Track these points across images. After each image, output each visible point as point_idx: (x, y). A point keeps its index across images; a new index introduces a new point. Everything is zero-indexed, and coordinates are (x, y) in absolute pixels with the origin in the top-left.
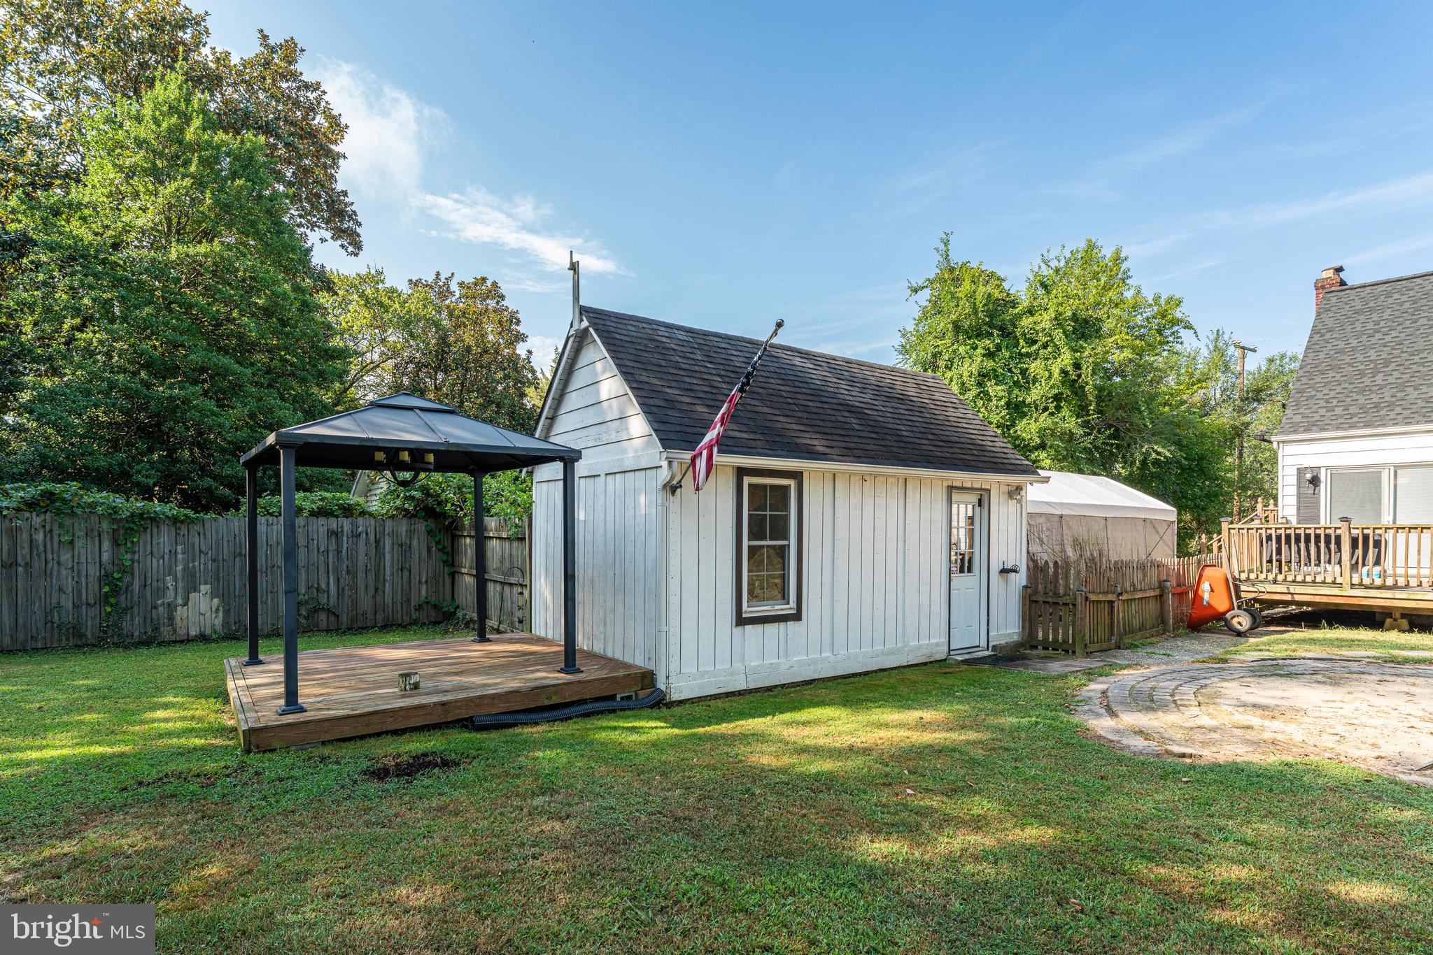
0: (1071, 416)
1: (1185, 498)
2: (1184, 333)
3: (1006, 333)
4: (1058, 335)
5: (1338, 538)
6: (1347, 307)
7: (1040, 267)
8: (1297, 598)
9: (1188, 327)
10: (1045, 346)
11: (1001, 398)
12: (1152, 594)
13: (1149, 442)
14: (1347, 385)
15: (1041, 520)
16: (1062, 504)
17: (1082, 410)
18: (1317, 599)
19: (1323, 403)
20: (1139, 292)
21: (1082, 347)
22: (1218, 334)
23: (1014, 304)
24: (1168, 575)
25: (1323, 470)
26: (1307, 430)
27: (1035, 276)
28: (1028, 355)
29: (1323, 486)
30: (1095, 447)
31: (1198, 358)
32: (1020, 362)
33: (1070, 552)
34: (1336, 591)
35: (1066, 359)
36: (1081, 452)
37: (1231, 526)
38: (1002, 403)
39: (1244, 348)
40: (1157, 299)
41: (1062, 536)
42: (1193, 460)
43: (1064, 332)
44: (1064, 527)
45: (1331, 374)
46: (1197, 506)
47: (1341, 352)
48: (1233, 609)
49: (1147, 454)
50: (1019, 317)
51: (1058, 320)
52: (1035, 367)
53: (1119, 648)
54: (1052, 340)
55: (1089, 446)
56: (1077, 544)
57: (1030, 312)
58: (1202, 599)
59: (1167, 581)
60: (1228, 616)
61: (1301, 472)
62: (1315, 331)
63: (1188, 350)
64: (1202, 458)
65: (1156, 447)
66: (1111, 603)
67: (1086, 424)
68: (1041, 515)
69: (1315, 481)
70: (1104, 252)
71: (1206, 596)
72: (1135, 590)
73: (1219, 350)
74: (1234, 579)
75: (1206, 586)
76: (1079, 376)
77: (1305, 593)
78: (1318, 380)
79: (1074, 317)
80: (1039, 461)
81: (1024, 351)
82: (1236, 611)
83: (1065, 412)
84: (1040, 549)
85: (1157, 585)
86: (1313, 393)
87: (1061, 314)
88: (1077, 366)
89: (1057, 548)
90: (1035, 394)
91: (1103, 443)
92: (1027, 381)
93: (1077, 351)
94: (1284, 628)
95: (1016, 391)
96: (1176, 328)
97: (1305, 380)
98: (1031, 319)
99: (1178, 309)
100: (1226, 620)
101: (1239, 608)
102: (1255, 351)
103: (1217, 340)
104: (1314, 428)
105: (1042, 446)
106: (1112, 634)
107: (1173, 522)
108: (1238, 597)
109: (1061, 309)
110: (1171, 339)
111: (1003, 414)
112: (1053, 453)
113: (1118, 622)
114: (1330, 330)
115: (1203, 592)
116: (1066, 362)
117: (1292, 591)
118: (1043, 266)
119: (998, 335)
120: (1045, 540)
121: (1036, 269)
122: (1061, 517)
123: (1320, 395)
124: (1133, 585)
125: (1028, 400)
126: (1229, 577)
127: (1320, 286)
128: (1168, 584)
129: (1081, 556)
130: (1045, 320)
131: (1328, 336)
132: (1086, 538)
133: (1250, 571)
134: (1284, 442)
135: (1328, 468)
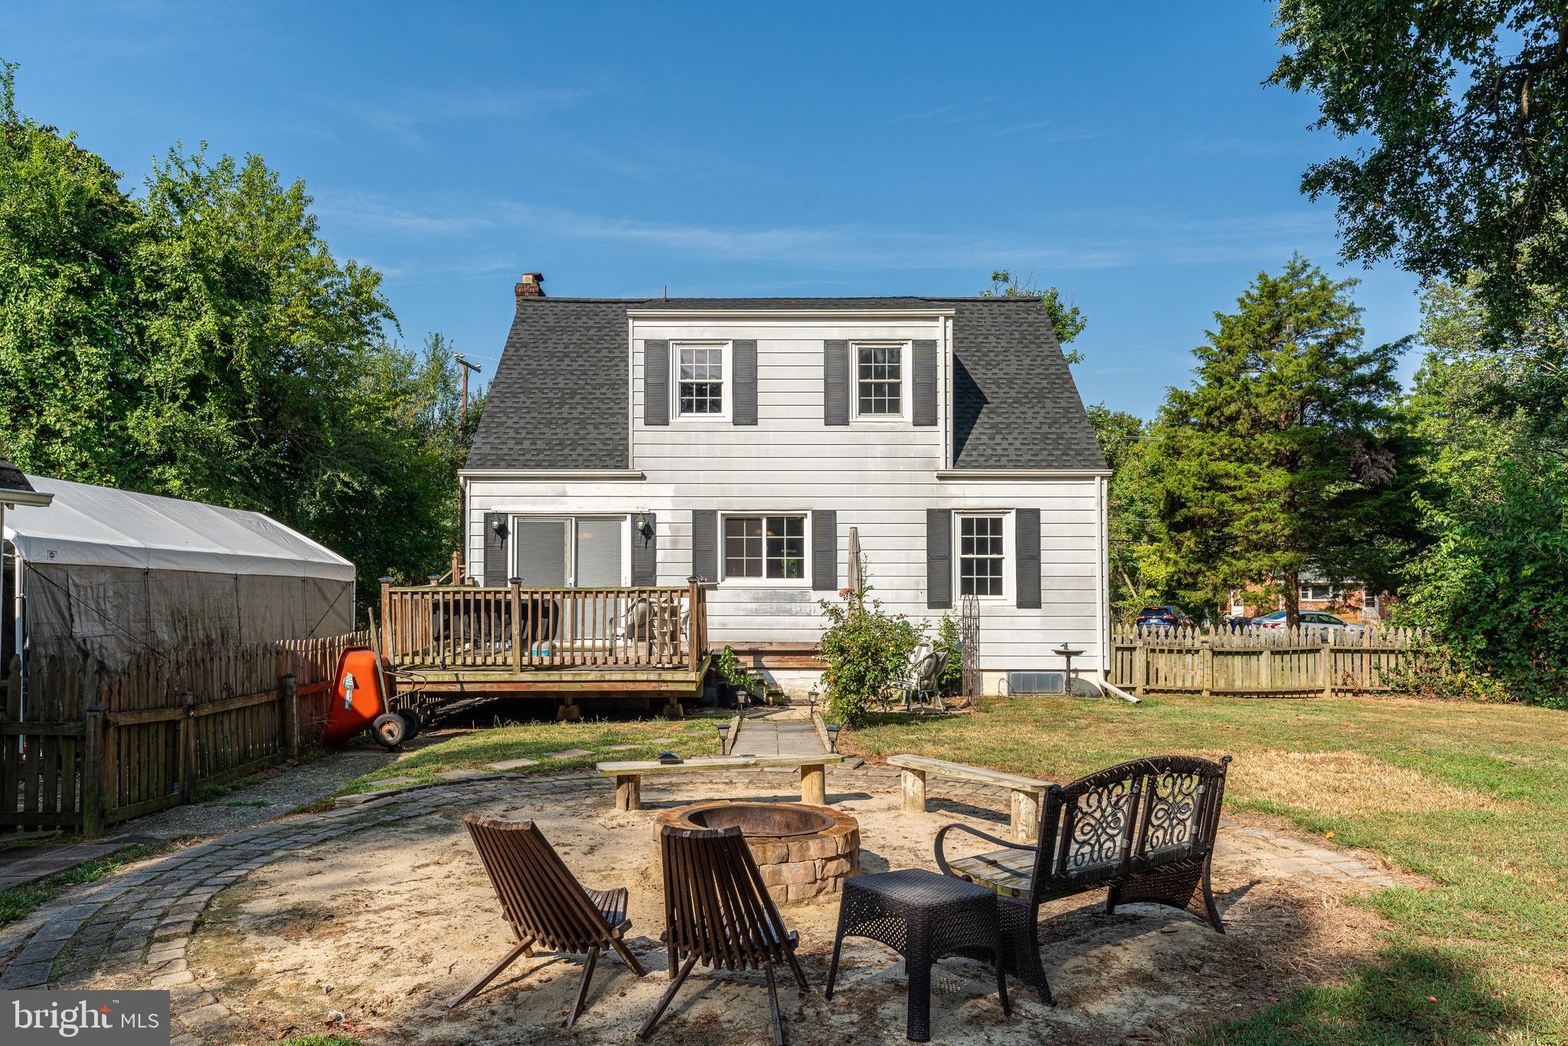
0: (220, 415)
1: (392, 550)
2: (384, 323)
3: (112, 259)
4: (196, 280)
5: (508, 604)
6: (542, 321)
7: (168, 167)
8: (468, 688)
9: (390, 316)
10: (178, 296)
11: (96, 369)
12: (264, 699)
13: (334, 467)
14: (535, 414)
15: (103, 578)
16: (148, 552)
17: (236, 407)
18: (488, 688)
19: (512, 433)
20: (325, 251)
21: (233, 308)
22: (437, 340)
23: (130, 218)
24: (295, 667)
25: (510, 518)
26: (495, 466)
27: (162, 180)
28: (152, 305)
29: (510, 537)
30: (254, 467)
31: (414, 366)
32: (136, 315)
33: (164, 634)
34: (506, 676)
35: (208, 322)
36: (234, 474)
37: (393, 590)
38: (99, 376)
39: (467, 365)
40: (350, 269)
41: (148, 605)
42: (402, 500)
43: (207, 280)
44: (154, 591)
45: (523, 398)
46: (406, 563)
47: (533, 373)
48: (384, 712)
49: (331, 483)
50: (136, 238)
51: (196, 256)
52: (158, 326)
53: (189, 803)
54: (186, 289)
55: (246, 464)
56: (178, 619)
57: (154, 235)
58: (343, 700)
59: (290, 676)
60: (376, 723)
61: (488, 517)
62: (510, 344)
63: (402, 353)
64: (413, 497)
65: (342, 475)
66: (172, 725)
67: (242, 430)
68: (102, 569)
69: (502, 531)
70: (280, 183)
71: (348, 696)
72: (231, 695)
73: (438, 361)
74: (387, 666)
75: (348, 680)
76: (230, 356)
77: (474, 680)
78: (509, 404)
79: (227, 263)
80: (165, 482)
81: (142, 296)
82: (388, 715)
83: (210, 407)
84: (98, 629)
85: (274, 682)
86: (504, 419)
87: (201, 250)
88: (226, 337)
89: (137, 628)
90: (157, 372)
91: (267, 462)
92: (149, 350)
93: (225, 314)
94: (455, 731)
95: (127, 362)
96: (374, 314)
97: (497, 402)
98: (153, 248)
99: (376, 288)
100: (374, 729)
101: (393, 709)
102: (479, 371)
103: (436, 346)
104: (502, 463)
105: (169, 458)
106: (175, 779)
107: (348, 583)
108: (392, 691)
109: (201, 242)
110: (369, 328)
111: (100, 396)
112: (187, 470)
113: (187, 755)
114: (525, 346)
115: (345, 689)
116: (209, 326)
117: (461, 679)
118: (174, 167)
119: (96, 261)
120: (111, 614)
121: (163, 170)
122: (146, 572)
123: (510, 423)
124: (227, 687)
125: (150, 380)
126: (378, 663)
127: (520, 292)
128: (292, 680)
129: (185, 638)
130: (176, 254)
131: (522, 352)
132: (197, 608)
133: (415, 654)
134: (472, 478)
135: (516, 515)
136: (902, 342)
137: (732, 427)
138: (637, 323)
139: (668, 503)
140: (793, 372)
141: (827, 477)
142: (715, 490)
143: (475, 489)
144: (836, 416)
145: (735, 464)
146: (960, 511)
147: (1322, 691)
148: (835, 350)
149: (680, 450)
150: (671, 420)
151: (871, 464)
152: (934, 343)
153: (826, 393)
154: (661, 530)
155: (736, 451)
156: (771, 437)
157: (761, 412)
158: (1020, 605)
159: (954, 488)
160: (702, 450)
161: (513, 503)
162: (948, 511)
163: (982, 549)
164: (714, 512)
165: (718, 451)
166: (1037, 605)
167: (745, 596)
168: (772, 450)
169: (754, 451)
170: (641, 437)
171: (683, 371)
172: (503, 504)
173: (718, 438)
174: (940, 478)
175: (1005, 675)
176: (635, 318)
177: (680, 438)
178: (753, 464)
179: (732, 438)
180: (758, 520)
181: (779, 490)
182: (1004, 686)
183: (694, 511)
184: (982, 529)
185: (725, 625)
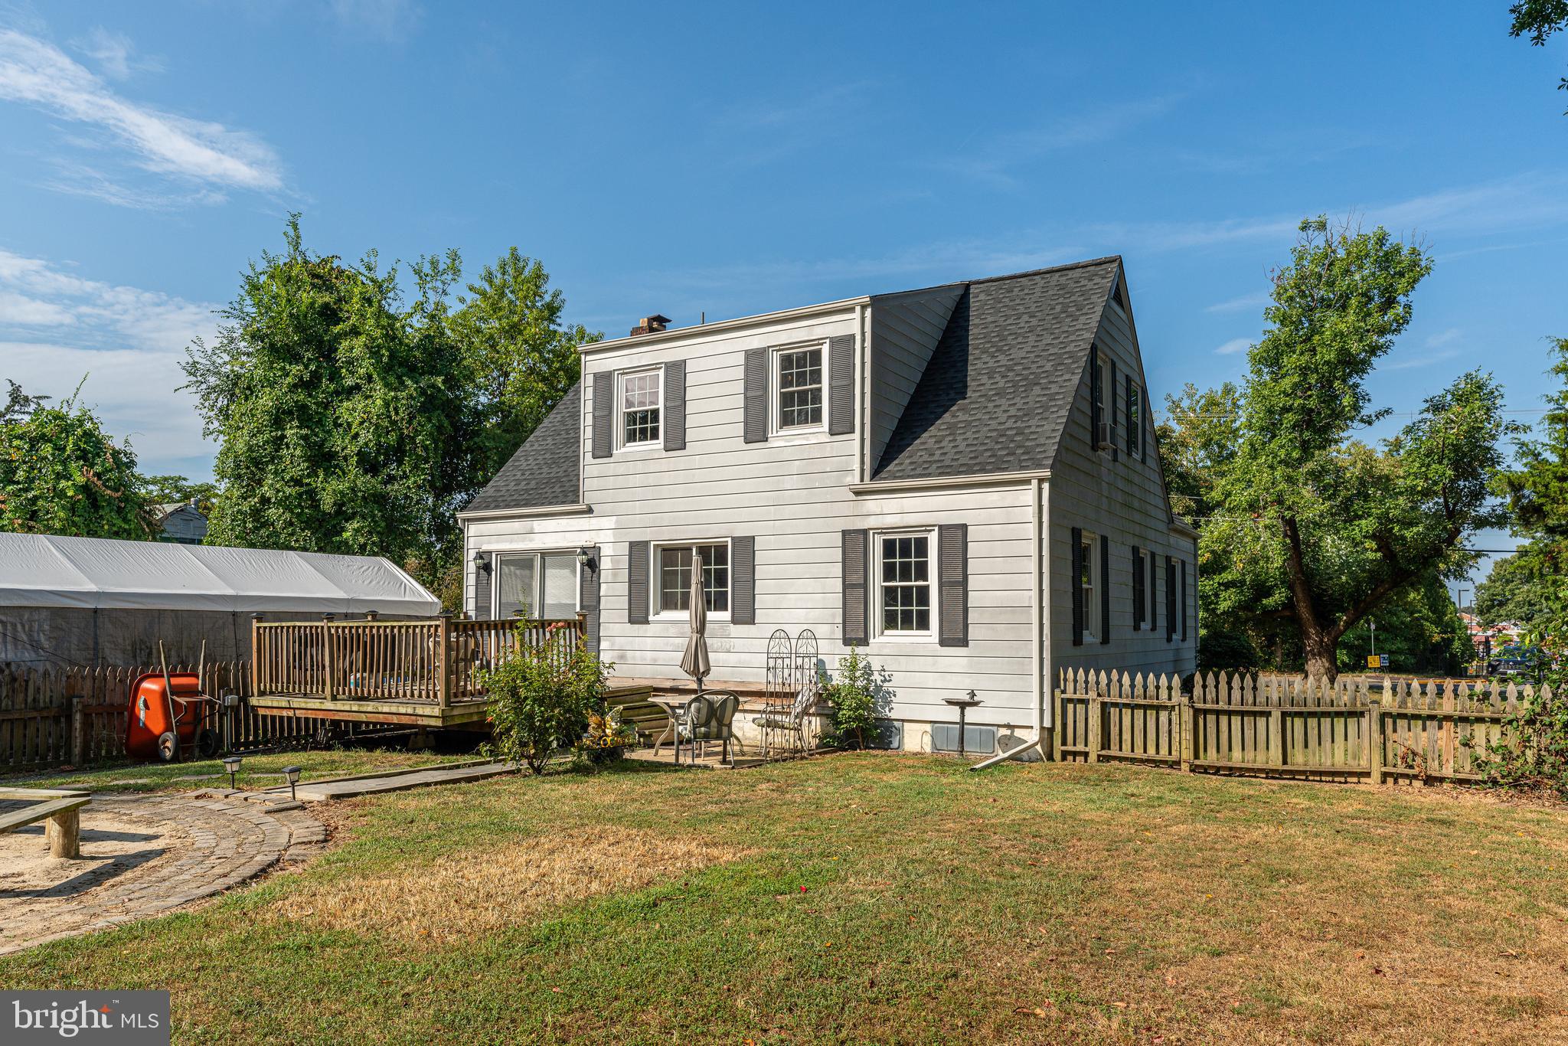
4: (368, 365)
10: (369, 380)
14: (548, 455)
19: (519, 475)
25: (495, 556)
26: (487, 507)
28: (358, 389)
29: (493, 573)
45: (549, 440)
52: (346, 407)
58: (139, 719)
59: (77, 697)
60: (161, 740)
69: (487, 568)
71: (142, 715)
78: (536, 447)
81: (348, 383)
86: (522, 462)
104: (493, 505)
128: (78, 701)
134: (468, 520)
135: (499, 553)
136: (820, 341)
137: (664, 454)
138: (589, 358)
139: (608, 536)
140: (717, 390)
141: (745, 500)
142: (648, 520)
143: (473, 529)
144: (755, 432)
145: (665, 492)
146: (882, 531)
147: (1368, 774)
148: (755, 360)
149: (620, 482)
150: (615, 452)
151: (789, 482)
152: (853, 336)
153: (746, 408)
154: (605, 564)
155: (667, 478)
156: (697, 461)
157: (690, 435)
158: (943, 642)
159: (872, 504)
160: (638, 480)
161: (498, 542)
162: (865, 532)
163: (905, 576)
164: (646, 543)
165: (652, 479)
166: (964, 642)
167: (673, 630)
168: (698, 475)
169: (681, 477)
170: (591, 469)
171: (627, 400)
172: (489, 543)
173: (652, 466)
174: (857, 493)
175: (928, 727)
176: (587, 353)
177: (621, 469)
178: (680, 491)
179: (663, 465)
180: (687, 549)
181: (703, 516)
182: (927, 739)
183: (631, 543)
184: (905, 551)
185: (655, 660)
